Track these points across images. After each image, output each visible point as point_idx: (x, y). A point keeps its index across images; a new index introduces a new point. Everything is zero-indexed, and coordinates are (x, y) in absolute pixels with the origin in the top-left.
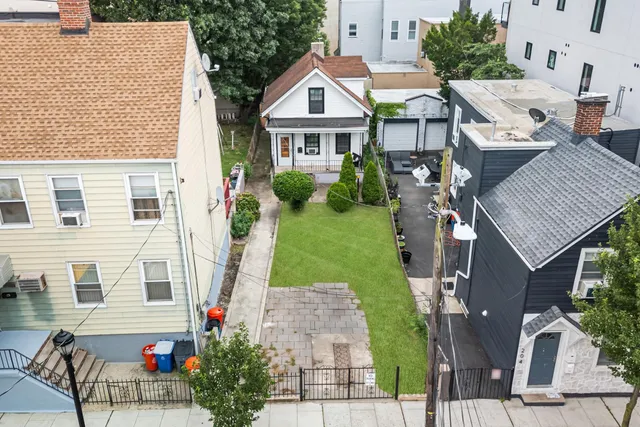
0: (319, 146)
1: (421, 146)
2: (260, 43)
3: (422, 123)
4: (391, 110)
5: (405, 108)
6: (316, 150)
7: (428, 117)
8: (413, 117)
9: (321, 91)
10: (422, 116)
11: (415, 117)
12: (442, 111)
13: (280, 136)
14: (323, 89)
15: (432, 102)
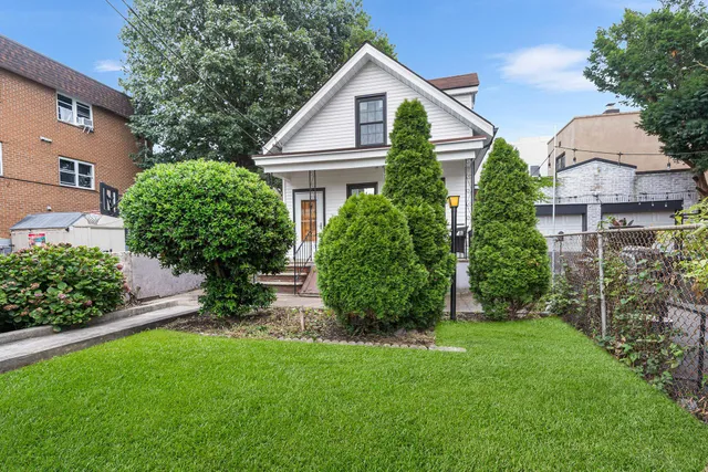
3: (593, 213)
5: (557, 185)
7: (606, 200)
8: (573, 202)
9: (381, 102)
10: (593, 200)
11: (579, 202)
12: (635, 188)
13: (300, 197)
14: (382, 96)
15: (612, 173)
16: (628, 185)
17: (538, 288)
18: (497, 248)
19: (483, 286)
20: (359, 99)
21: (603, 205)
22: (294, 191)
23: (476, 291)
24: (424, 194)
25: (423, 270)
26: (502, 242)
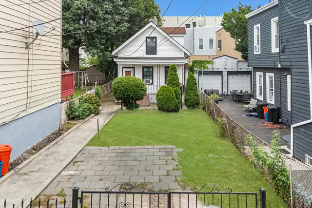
0: (153, 79)
1: (225, 90)
2: (118, 24)
3: (225, 74)
4: (203, 65)
5: (213, 64)
6: (151, 81)
7: (228, 70)
8: (218, 70)
9: (155, 40)
10: (224, 70)
11: (220, 70)
12: (237, 66)
13: (125, 70)
14: (156, 38)
15: (230, 60)
16: (235, 65)
17: (198, 104)
18: (190, 96)
19: (187, 103)
20: (147, 38)
21: (228, 72)
22: (123, 68)
23: (186, 104)
24: (176, 85)
25: (177, 101)
26: (191, 95)
